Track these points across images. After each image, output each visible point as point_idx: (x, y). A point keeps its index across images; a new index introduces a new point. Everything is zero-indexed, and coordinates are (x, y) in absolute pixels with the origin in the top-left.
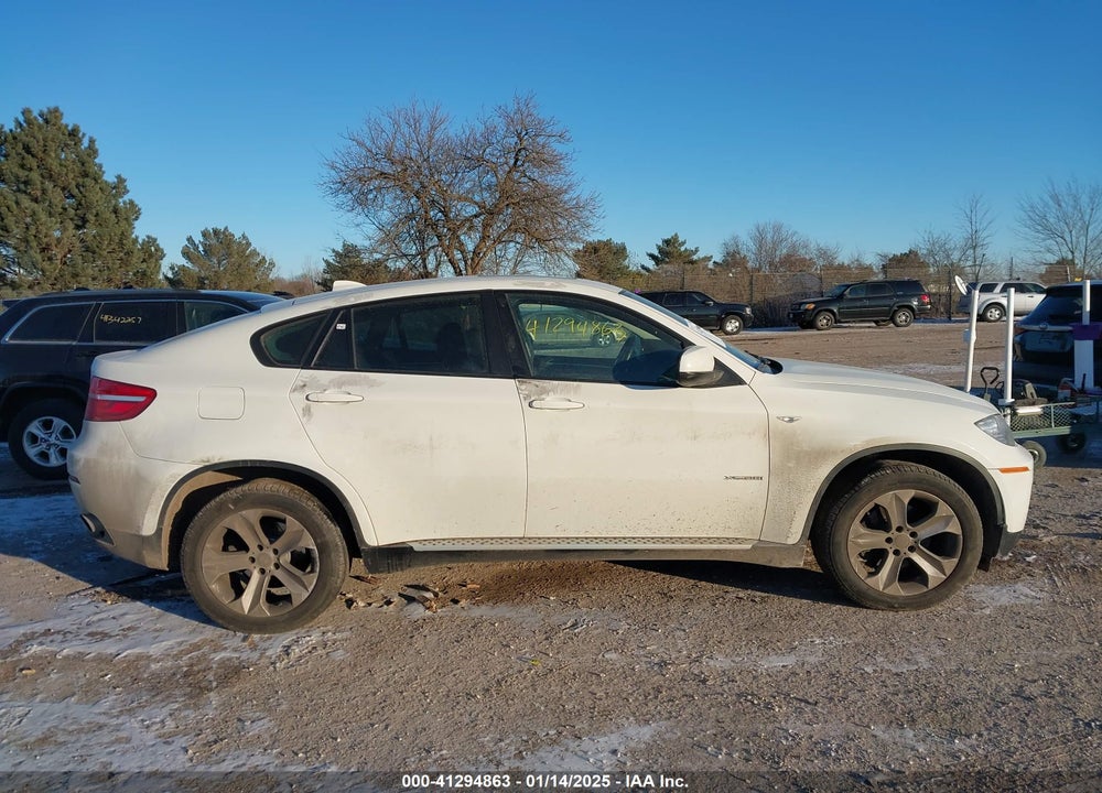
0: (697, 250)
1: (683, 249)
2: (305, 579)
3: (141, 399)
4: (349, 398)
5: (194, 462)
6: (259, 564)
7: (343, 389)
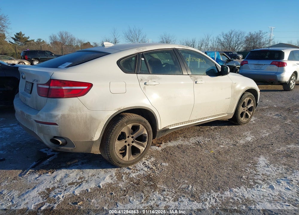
0: (29, 38)
1: (24, 36)
2: (143, 144)
3: (86, 88)
4: (154, 83)
5: (115, 110)
6: (128, 143)
7: (153, 81)
